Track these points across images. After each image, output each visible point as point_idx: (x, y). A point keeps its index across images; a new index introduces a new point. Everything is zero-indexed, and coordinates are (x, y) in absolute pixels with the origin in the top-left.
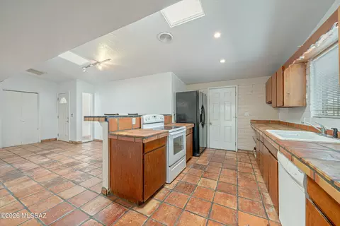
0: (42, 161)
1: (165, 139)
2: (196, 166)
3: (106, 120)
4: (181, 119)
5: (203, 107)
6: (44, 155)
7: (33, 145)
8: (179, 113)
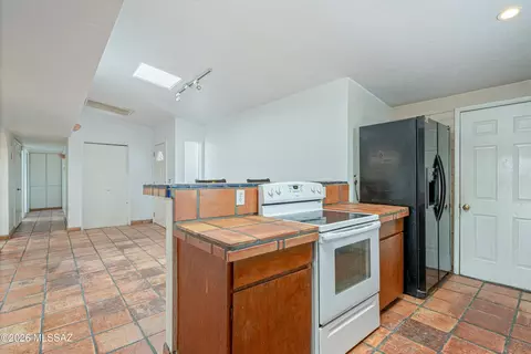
0: (112, 259)
1: (308, 250)
2: (413, 329)
3: (168, 194)
4: (372, 193)
5: (437, 163)
6: (122, 248)
7: (119, 229)
8: (371, 177)
